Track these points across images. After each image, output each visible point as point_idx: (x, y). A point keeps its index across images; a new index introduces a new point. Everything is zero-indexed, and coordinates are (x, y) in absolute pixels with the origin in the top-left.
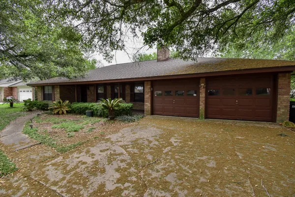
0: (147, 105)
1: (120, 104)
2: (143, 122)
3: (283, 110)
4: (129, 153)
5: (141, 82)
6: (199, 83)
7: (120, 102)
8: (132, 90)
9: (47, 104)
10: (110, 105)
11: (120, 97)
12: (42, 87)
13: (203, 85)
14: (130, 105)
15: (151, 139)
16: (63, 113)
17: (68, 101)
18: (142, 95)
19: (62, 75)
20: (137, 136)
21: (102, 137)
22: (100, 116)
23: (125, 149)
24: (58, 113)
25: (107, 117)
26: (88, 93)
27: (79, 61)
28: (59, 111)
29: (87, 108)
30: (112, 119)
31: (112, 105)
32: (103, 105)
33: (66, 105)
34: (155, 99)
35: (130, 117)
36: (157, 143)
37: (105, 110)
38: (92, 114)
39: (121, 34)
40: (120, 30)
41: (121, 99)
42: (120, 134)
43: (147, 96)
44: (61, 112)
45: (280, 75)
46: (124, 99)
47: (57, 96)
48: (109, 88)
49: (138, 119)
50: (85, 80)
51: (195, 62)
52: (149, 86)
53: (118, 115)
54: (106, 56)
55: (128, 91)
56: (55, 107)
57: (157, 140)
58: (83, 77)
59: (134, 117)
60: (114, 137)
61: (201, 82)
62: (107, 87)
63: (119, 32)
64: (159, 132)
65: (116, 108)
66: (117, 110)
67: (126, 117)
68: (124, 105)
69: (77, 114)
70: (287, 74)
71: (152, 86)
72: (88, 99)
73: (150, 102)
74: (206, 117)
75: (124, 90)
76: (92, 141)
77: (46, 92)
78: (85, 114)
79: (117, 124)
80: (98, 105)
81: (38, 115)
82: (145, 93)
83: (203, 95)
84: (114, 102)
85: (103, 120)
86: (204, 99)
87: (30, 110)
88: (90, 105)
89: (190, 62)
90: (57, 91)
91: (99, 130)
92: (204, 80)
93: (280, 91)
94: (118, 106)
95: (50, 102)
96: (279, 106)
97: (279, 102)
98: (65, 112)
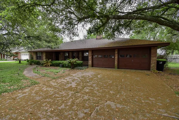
0: (90, 62)
1: (77, 61)
2: (87, 70)
3: (154, 65)
4: (80, 79)
5: (87, 50)
6: (115, 52)
7: (77, 60)
8: (83, 54)
9: (39, 62)
10: (72, 62)
11: (77, 58)
12: (36, 53)
13: (116, 52)
14: (81, 62)
15: (90, 76)
16: (48, 66)
17: (51, 60)
18: (87, 57)
19: (49, 47)
20: (84, 75)
21: (69, 75)
22: (67, 67)
23: (79, 78)
24: (46, 66)
25: (70, 68)
26: (60, 56)
27: (56, 39)
28: (46, 65)
29: (60, 63)
30: (73, 68)
31: (73, 61)
32: (69, 62)
33: (50, 62)
34: (94, 59)
35: (81, 68)
36: (92, 77)
37: (69, 64)
38: (63, 66)
39: (77, 30)
40: (77, 28)
41: (77, 59)
42: (76, 74)
43: (90, 58)
44: (47, 65)
45: (152, 48)
46: (78, 59)
47: (44, 57)
48: (71, 54)
49: (85, 69)
50: (59, 49)
51: (114, 41)
52: (91, 53)
53: (75, 67)
54: (70, 39)
55: (80, 55)
56: (45, 63)
57: (92, 76)
58: (58, 48)
59: (84, 68)
60: (74, 75)
61: (116, 51)
62: (70, 53)
63: (77, 29)
64: (94, 73)
65: (75, 63)
66: (75, 64)
67: (80, 67)
68: (79, 62)
69: (55, 66)
70: (155, 47)
71: (92, 53)
72: (60, 59)
73: (91, 60)
74: (118, 68)
75: (78, 54)
76: (65, 76)
77: (38, 55)
78: (59, 66)
79: (75, 70)
80: (66, 62)
81: (37, 66)
82: (89, 56)
83: (116, 57)
84: (74, 60)
85: (68, 69)
86: (117, 59)
87: (31, 64)
88: (62, 62)
89: (111, 40)
90: (44, 55)
91: (67, 73)
92: (117, 50)
93: (152, 55)
94: (75, 62)
95: (40, 61)
96: (151, 63)
97: (152, 61)
98: (49, 65)
